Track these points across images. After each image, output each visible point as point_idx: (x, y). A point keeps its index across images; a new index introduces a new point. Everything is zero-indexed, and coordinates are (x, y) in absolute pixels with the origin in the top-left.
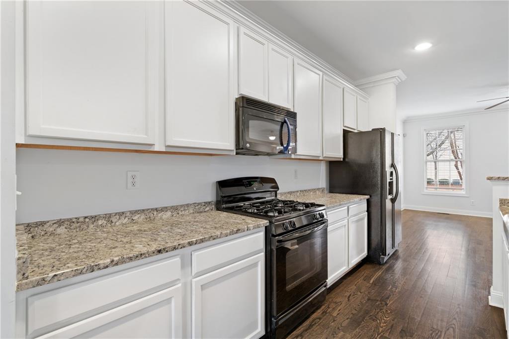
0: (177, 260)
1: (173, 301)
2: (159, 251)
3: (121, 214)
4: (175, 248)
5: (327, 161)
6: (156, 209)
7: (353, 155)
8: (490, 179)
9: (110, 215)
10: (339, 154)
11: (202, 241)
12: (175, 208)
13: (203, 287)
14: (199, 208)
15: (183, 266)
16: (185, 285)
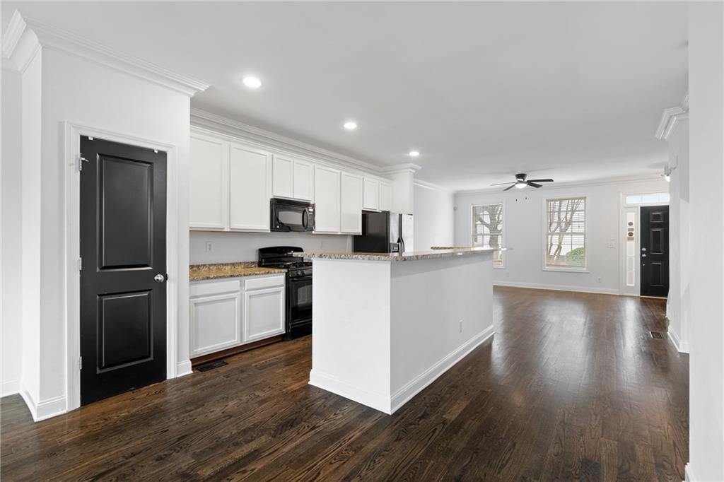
0: (238, 281)
1: (236, 299)
2: (231, 276)
3: (204, 265)
4: (238, 276)
5: (352, 235)
6: (223, 264)
7: (371, 230)
8: (432, 248)
9: (199, 266)
10: (359, 231)
11: (250, 275)
12: (233, 264)
13: (250, 296)
14: (247, 265)
15: (241, 285)
16: (241, 294)
